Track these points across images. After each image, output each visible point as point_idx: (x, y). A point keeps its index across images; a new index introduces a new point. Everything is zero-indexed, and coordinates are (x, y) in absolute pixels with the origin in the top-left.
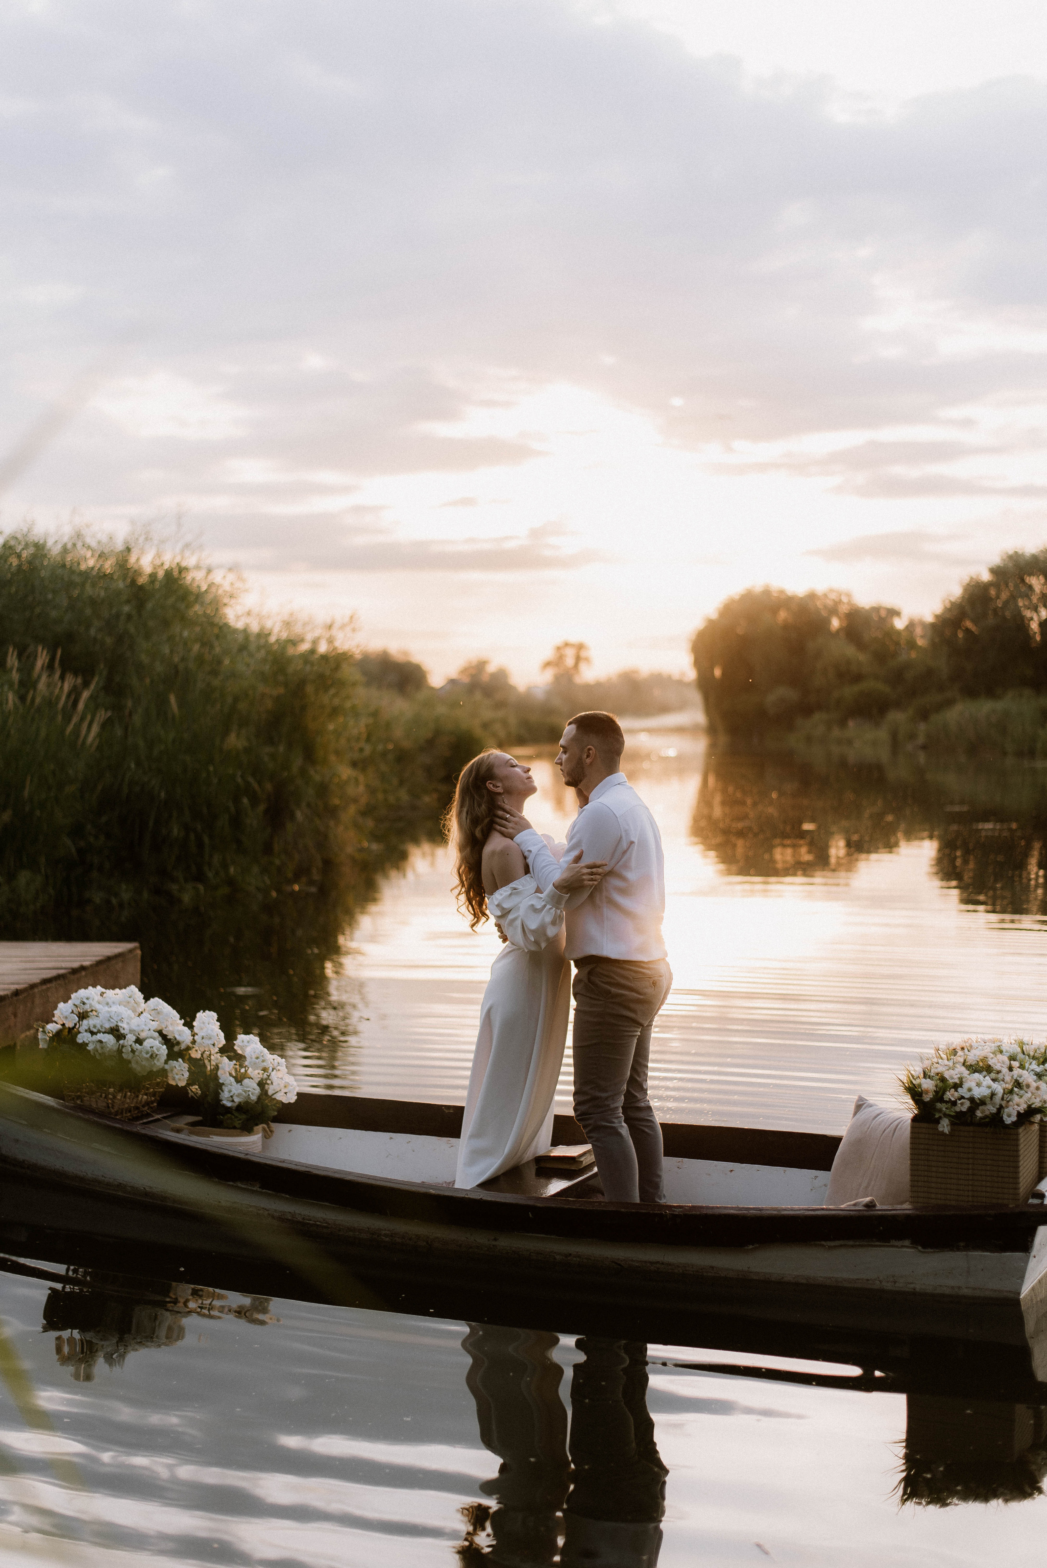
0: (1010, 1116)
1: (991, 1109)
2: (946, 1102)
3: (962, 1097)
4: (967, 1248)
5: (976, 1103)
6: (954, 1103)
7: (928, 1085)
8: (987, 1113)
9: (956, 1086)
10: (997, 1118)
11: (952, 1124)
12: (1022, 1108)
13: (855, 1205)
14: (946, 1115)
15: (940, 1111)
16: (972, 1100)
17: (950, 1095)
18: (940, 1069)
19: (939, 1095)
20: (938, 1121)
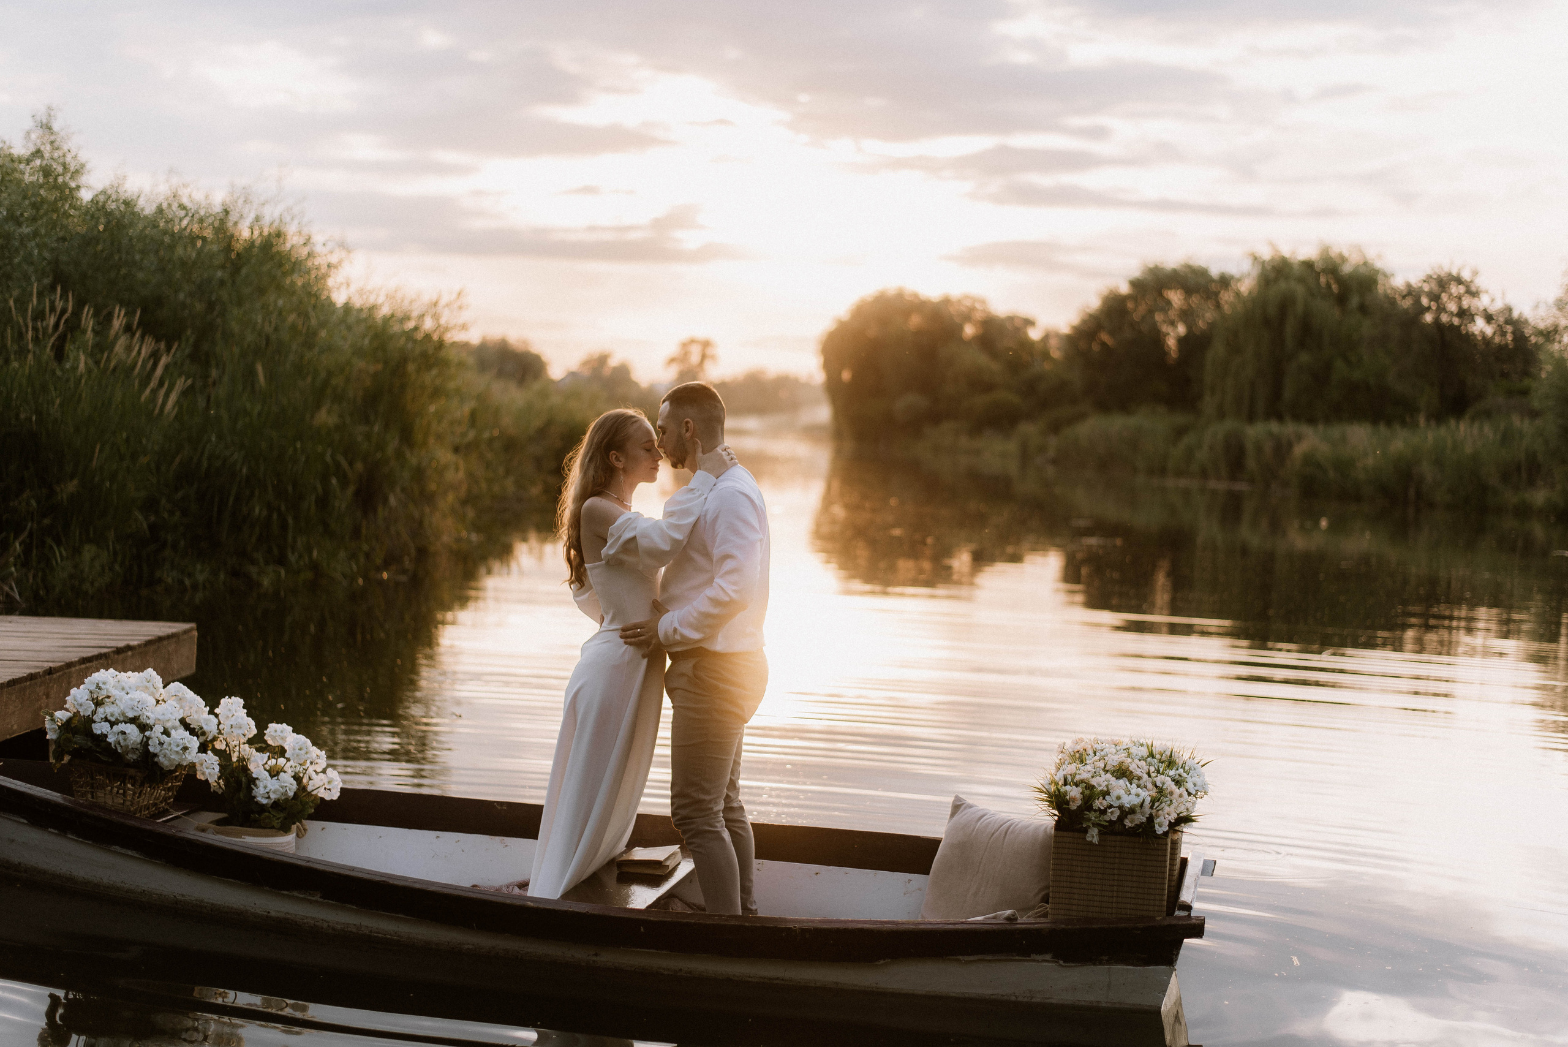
0: (1160, 826)
1: (1141, 819)
2: (1095, 811)
3: (1111, 806)
4: (1109, 962)
5: (1126, 812)
6: (1103, 812)
7: (1074, 792)
8: (1137, 822)
9: (1106, 793)
10: (1147, 828)
11: (1100, 833)
13: (994, 918)
14: (1095, 825)
15: (1089, 820)
16: (1121, 807)
17: (1099, 803)
18: (1085, 777)
19: (1087, 804)
20: (1085, 831)
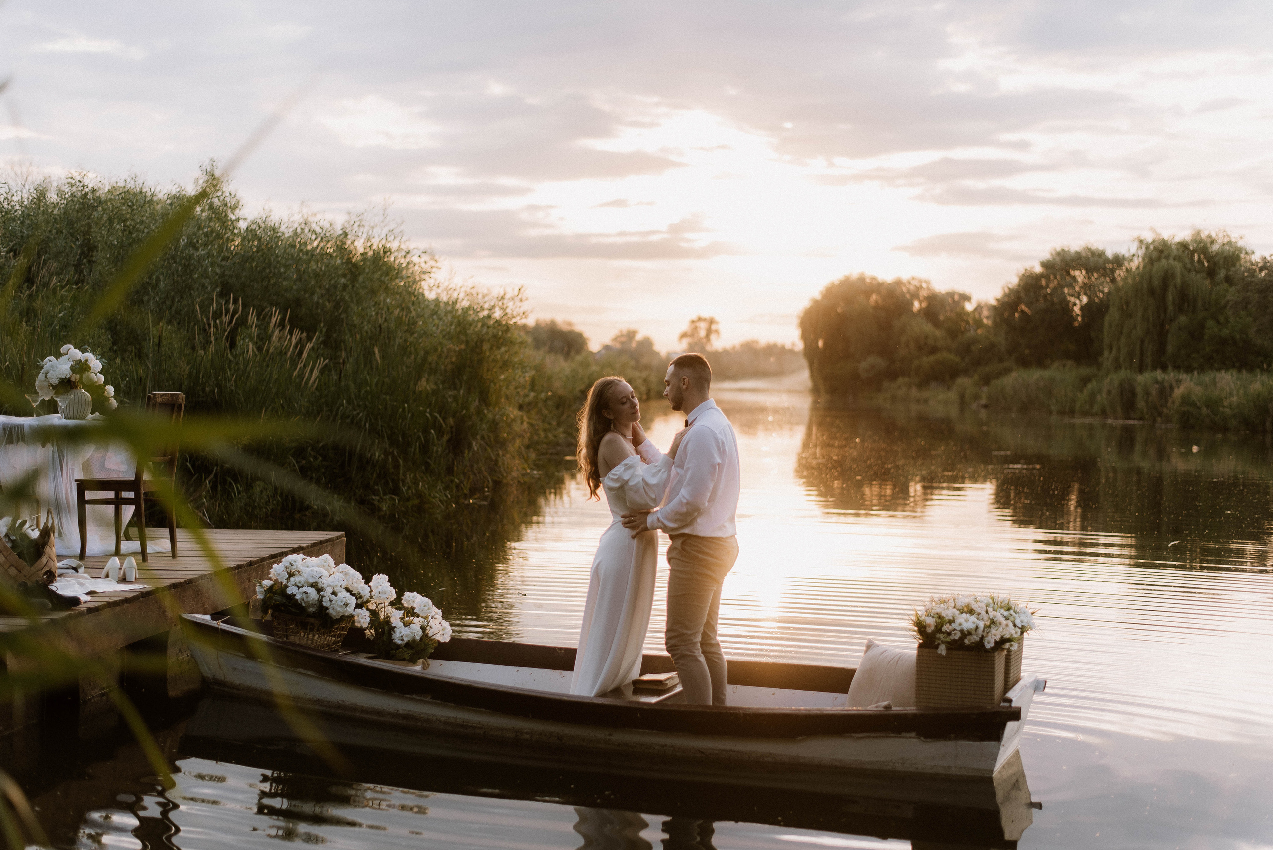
0: (989, 644)
1: (975, 638)
2: (944, 633)
3: (955, 630)
4: (956, 738)
5: (965, 634)
6: (949, 634)
7: (931, 621)
8: (973, 641)
9: (951, 622)
10: (980, 643)
11: (948, 649)
12: (998, 637)
13: (877, 707)
14: (943, 642)
15: (939, 639)
16: (962, 631)
17: (947, 628)
18: (938, 610)
19: (938, 629)
20: (937, 647)
